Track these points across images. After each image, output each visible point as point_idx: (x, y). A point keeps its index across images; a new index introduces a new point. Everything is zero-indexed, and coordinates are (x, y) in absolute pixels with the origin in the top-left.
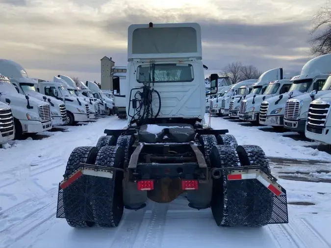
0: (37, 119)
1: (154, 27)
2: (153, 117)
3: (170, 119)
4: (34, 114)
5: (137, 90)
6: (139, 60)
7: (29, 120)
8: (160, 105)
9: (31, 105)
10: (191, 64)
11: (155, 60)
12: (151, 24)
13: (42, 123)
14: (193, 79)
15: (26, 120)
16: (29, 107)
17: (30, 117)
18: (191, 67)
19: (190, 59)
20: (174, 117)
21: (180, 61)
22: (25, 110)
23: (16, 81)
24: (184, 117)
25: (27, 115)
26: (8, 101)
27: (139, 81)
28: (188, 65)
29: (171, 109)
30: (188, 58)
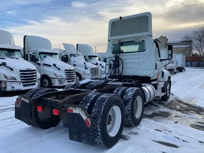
0: (90, 74)
1: (122, 19)
2: (119, 75)
3: (131, 76)
4: (88, 72)
5: (110, 58)
6: (113, 40)
7: (85, 75)
8: (123, 67)
9: (87, 67)
10: (144, 40)
11: (121, 40)
12: (121, 18)
13: (92, 76)
14: (145, 50)
15: (83, 75)
16: (86, 68)
17: (86, 74)
18: (144, 42)
19: (144, 37)
20: (133, 75)
21: (137, 39)
22: (84, 70)
23: (87, 55)
24: (139, 75)
25: (84, 72)
26: (75, 65)
27: (113, 53)
28: (142, 41)
29: (131, 70)
30: (142, 36)
